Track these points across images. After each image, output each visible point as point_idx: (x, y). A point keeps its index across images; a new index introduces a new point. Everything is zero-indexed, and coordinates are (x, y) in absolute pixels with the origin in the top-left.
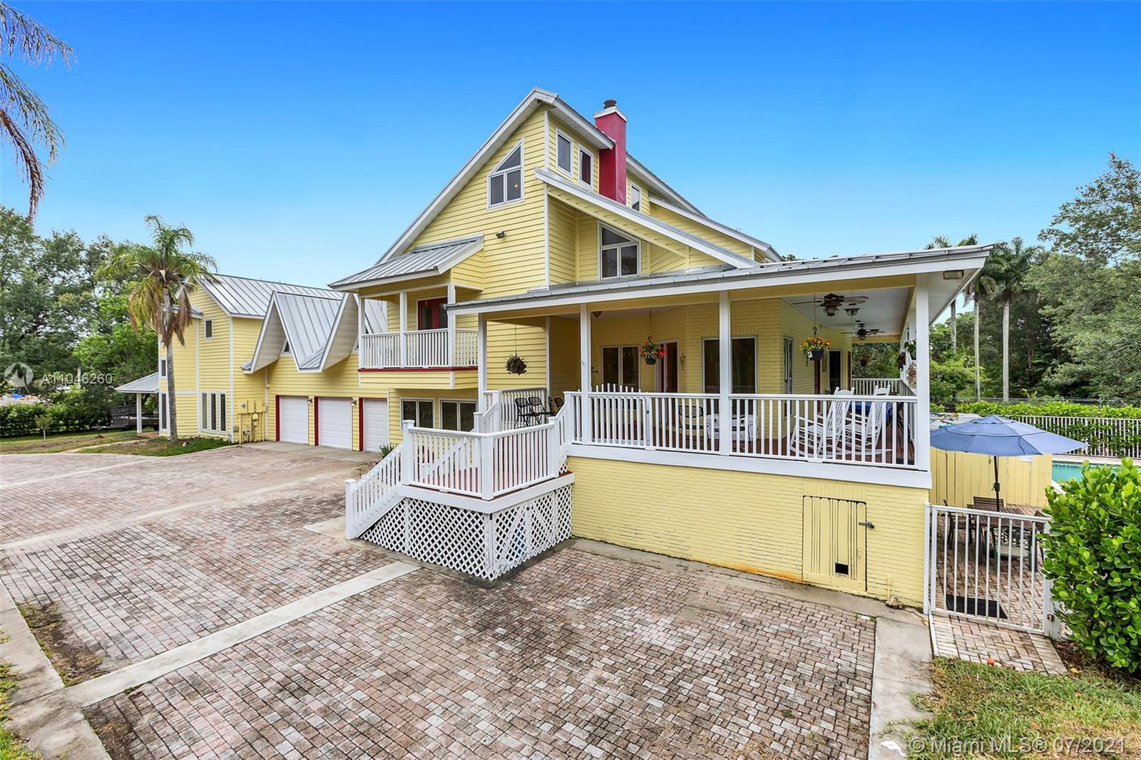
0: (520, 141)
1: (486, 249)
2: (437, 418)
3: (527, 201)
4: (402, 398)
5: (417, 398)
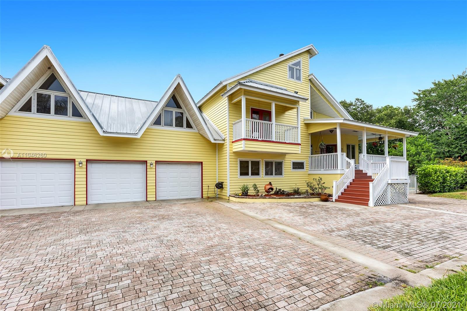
0: (300, 59)
2: (262, 169)
3: (303, 84)
4: (240, 159)
5: (250, 159)
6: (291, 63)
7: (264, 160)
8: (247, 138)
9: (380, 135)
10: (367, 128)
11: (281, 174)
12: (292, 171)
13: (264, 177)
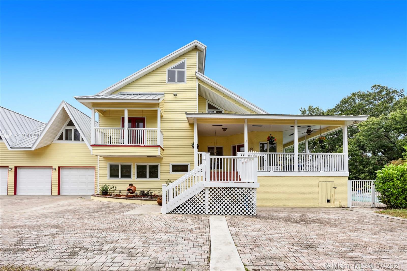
0: (185, 59)
1: (165, 99)
2: (134, 171)
3: (187, 84)
4: (109, 163)
5: (120, 163)
6: (170, 67)
7: (136, 163)
8: (105, 144)
9: (309, 127)
10: (248, 119)
11: (157, 176)
12: (170, 174)
13: (135, 179)
